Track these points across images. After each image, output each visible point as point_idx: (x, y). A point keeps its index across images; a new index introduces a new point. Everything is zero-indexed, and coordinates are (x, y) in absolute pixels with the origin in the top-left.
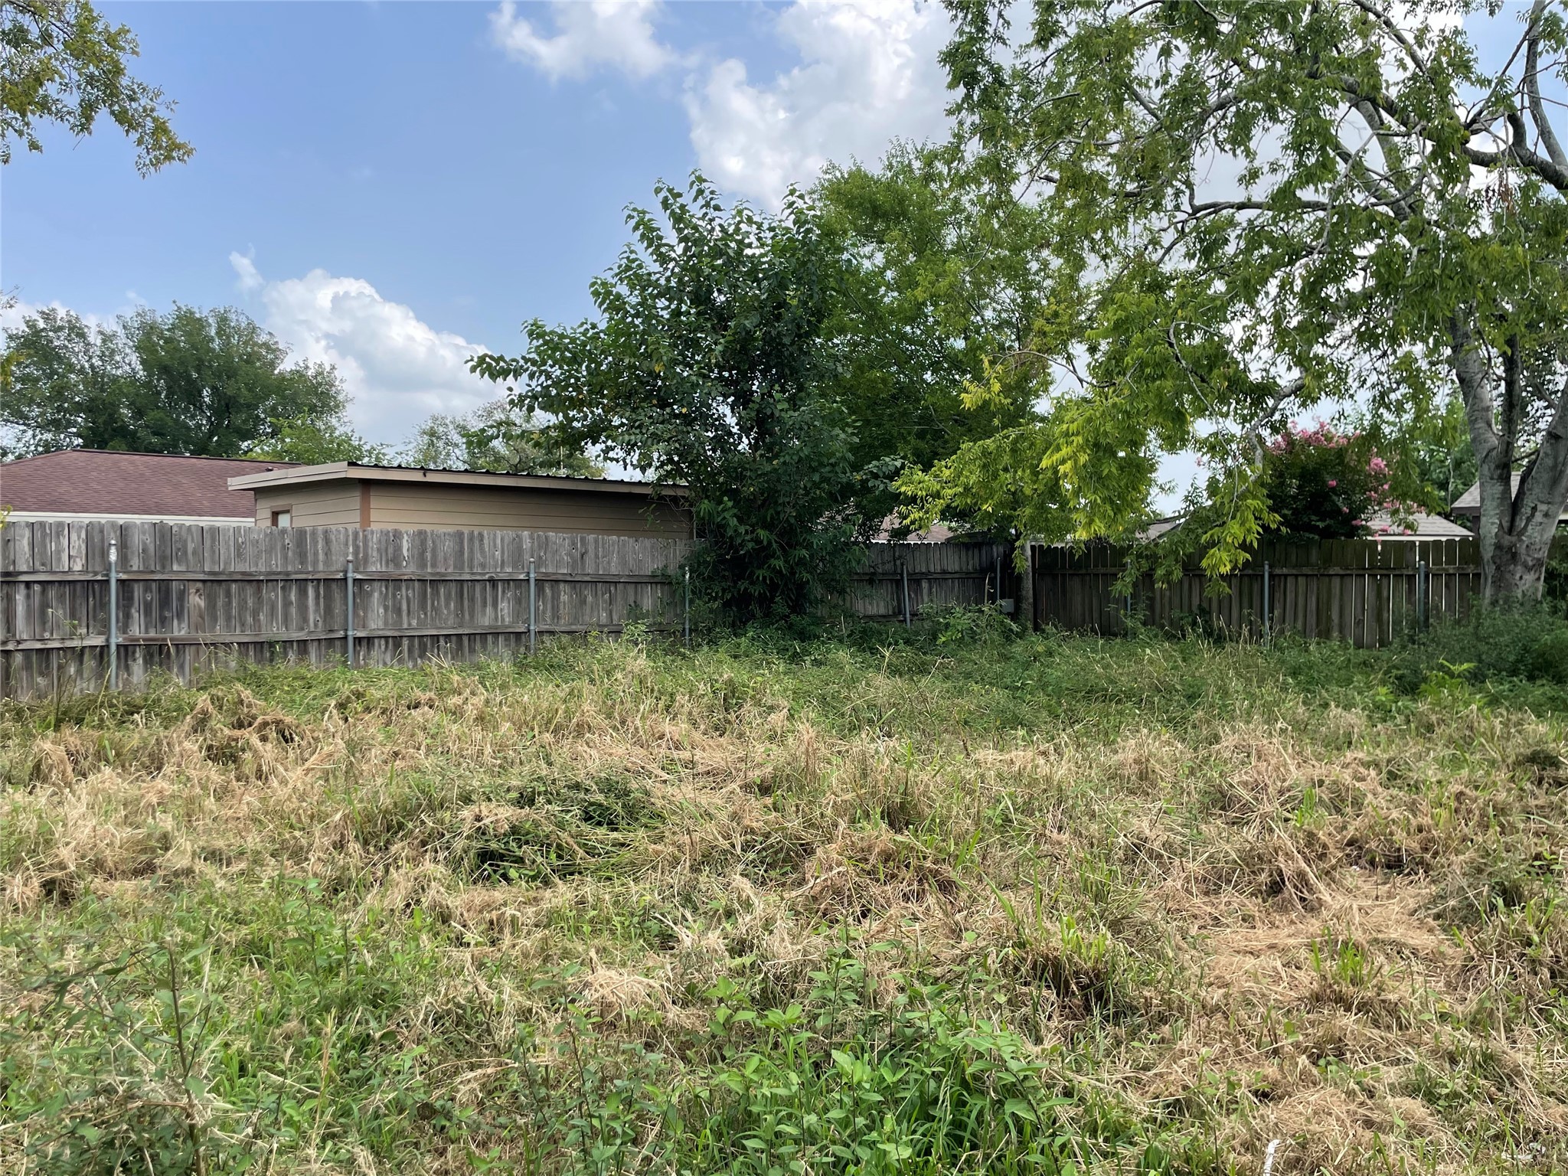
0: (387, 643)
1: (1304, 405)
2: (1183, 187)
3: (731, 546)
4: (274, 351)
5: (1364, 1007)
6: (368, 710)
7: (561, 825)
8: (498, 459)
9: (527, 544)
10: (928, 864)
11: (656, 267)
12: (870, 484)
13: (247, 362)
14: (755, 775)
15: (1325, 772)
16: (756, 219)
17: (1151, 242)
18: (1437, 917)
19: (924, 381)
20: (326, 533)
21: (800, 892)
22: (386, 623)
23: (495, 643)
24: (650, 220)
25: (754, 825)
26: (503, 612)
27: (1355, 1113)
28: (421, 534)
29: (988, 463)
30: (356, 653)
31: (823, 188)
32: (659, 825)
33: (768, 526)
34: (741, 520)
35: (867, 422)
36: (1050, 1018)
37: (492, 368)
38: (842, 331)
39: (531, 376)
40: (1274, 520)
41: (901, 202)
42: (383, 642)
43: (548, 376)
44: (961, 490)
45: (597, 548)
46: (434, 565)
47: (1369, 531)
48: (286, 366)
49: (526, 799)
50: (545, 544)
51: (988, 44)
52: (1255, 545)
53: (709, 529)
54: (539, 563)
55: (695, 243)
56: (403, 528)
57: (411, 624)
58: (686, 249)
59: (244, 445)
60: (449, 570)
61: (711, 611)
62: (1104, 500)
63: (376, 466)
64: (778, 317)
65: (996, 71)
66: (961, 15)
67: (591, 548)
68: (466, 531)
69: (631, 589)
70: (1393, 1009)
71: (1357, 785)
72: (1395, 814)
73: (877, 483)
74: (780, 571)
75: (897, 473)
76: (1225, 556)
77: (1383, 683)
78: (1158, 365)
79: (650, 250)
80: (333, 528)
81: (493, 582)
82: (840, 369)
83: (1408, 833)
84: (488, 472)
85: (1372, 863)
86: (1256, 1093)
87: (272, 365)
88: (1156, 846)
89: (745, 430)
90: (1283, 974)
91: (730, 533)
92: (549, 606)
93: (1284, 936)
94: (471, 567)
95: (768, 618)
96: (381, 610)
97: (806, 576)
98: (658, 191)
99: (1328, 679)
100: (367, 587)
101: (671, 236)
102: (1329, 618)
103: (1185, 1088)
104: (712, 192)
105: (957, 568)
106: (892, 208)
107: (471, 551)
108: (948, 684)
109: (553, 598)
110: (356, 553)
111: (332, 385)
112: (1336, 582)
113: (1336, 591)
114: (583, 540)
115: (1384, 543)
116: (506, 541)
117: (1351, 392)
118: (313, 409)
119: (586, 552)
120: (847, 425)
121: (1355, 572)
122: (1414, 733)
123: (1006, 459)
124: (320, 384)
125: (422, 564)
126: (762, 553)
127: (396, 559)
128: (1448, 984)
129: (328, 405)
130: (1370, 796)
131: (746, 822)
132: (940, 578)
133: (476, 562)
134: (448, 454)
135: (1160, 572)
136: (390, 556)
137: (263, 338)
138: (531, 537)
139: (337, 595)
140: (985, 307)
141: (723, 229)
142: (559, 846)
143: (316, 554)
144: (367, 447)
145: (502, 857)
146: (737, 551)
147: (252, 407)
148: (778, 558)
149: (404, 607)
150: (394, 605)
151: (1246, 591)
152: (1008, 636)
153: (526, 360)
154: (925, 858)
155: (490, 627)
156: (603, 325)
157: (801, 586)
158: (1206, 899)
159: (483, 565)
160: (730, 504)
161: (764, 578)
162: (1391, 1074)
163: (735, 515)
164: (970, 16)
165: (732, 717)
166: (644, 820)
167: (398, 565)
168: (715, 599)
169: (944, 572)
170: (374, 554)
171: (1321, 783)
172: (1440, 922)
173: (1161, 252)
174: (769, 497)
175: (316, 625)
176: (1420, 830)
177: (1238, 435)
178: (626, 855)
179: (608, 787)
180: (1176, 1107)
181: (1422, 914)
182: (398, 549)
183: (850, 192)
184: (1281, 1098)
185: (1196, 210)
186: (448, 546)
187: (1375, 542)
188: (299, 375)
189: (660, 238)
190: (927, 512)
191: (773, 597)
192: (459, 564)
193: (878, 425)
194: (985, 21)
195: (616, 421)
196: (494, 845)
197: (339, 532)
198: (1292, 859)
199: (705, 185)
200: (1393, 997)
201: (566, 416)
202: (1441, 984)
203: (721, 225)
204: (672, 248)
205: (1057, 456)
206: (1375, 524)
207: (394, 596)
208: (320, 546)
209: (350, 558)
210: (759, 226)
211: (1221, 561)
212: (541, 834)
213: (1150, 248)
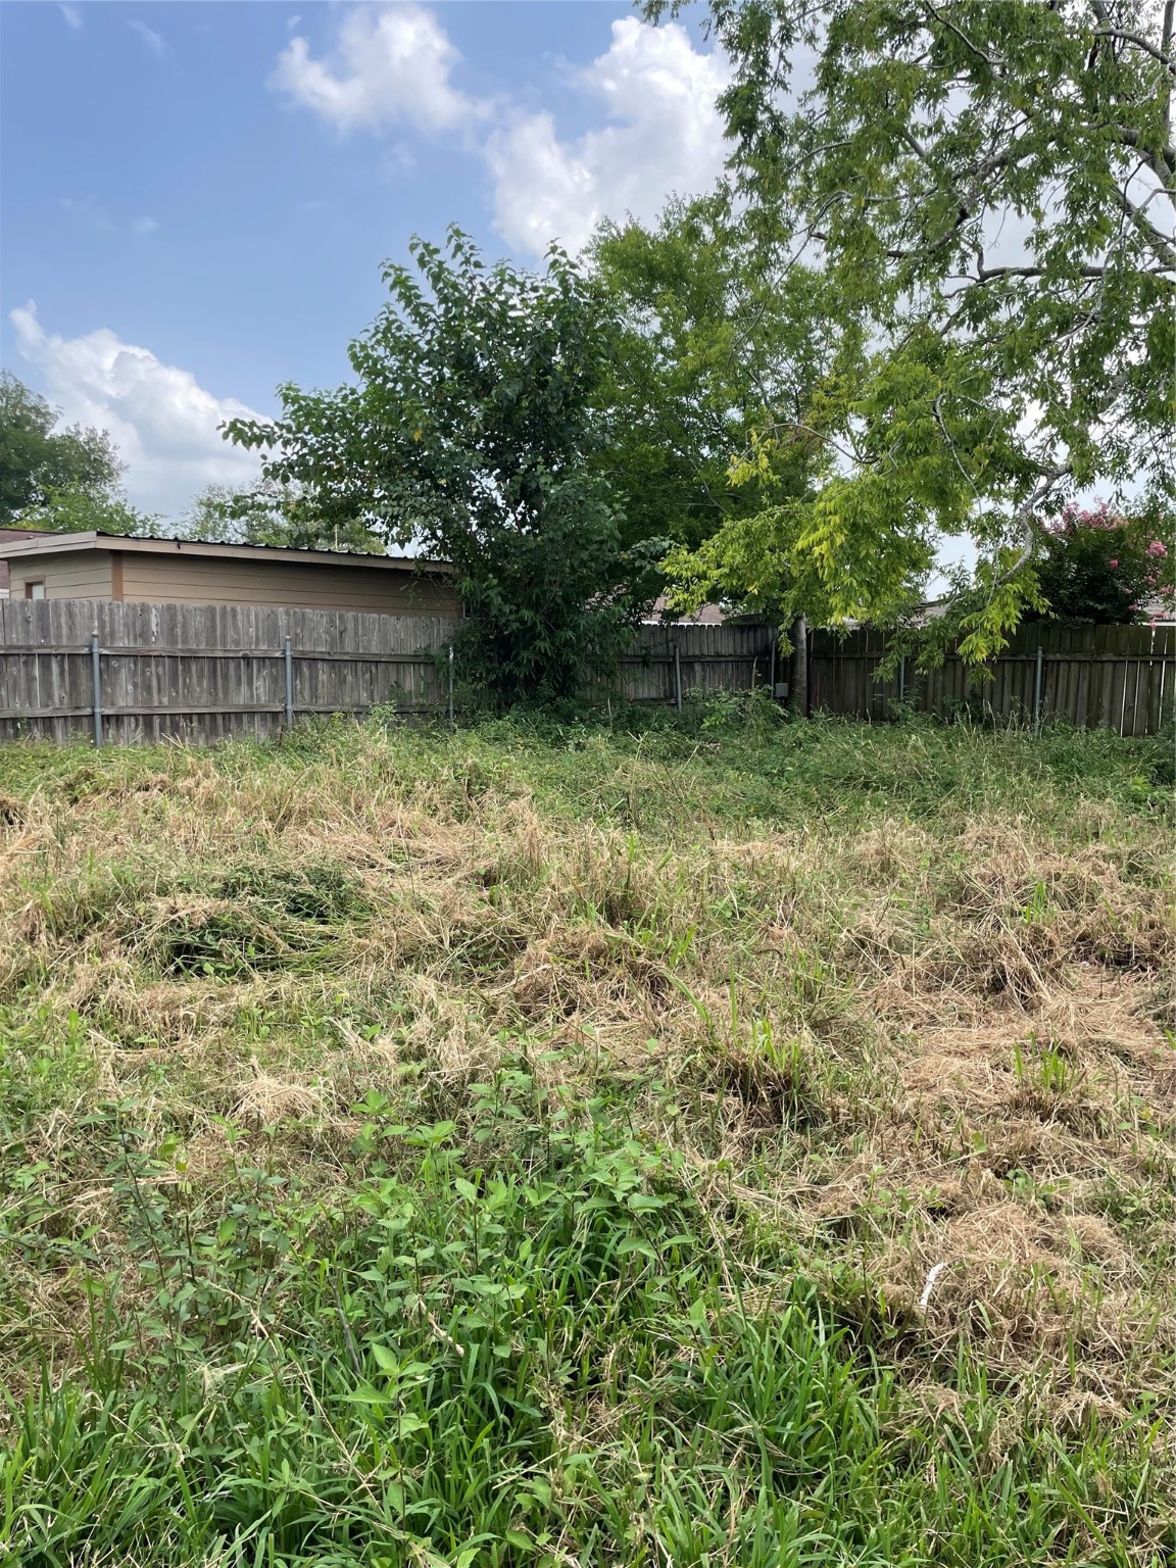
0: (137, 721)
1: (1081, 484)
2: (970, 251)
3: (497, 627)
4: (44, 415)
5: (1062, 1116)
6: (97, 791)
7: (264, 918)
8: (278, 531)
9: (282, 621)
10: (641, 960)
11: (416, 329)
12: (637, 564)
13: (15, 426)
14: (481, 866)
15: (1063, 866)
16: (519, 278)
17: (934, 309)
18: (1158, 1017)
19: (702, 456)
20: (69, 606)
21: (502, 989)
22: (135, 700)
23: (251, 722)
24: (407, 278)
25: (465, 918)
26: (259, 691)
27: (1034, 1231)
28: (170, 608)
29: (752, 541)
30: (105, 731)
31: (599, 246)
32: (371, 917)
33: (535, 606)
34: (505, 600)
35: (637, 499)
36: (732, 1127)
37: (242, 433)
38: (611, 402)
39: (286, 443)
40: (1042, 604)
41: (678, 263)
42: (133, 720)
43: (304, 444)
44: (726, 570)
45: (356, 626)
46: (185, 641)
47: (1145, 617)
48: (56, 431)
49: (229, 890)
50: (302, 621)
51: (768, 89)
52: (1014, 630)
53: (477, 608)
54: (296, 640)
55: (456, 303)
56: (150, 602)
57: (162, 702)
58: (448, 310)
59: (17, 513)
60: (201, 647)
61: (475, 692)
62: (860, 584)
63: (152, 538)
64: (543, 385)
65: (775, 119)
66: (741, 56)
67: (350, 626)
68: (218, 605)
69: (392, 669)
70: (1094, 1117)
71: (1095, 878)
72: (1128, 910)
73: (644, 563)
74: (546, 654)
75: (663, 553)
76: (982, 643)
77: (1143, 772)
78: (921, 439)
79: (408, 310)
80: (77, 601)
81: (247, 659)
82: (608, 441)
83: (1140, 929)
84: (267, 547)
85: (1102, 958)
86: (931, 1211)
87: (42, 429)
88: (882, 942)
89: (513, 504)
90: (990, 1077)
91: (494, 612)
92: (307, 686)
93: (998, 1036)
94: (224, 644)
95: (534, 700)
96: (130, 687)
97: (573, 658)
98: (413, 247)
99: (1090, 767)
100: (114, 663)
101: (429, 296)
102: (1100, 705)
103: (855, 1206)
104: (472, 248)
105: (731, 651)
106: (670, 269)
107: (224, 627)
108: (709, 770)
109: (311, 678)
110: (102, 627)
111: (105, 452)
112: (1109, 668)
113: (1108, 678)
114: (341, 617)
115: (1158, 629)
116: (261, 617)
117: (1130, 472)
118: (85, 477)
119: (345, 630)
120: (617, 501)
121: (1127, 658)
122: (1165, 824)
123: (771, 540)
124: (93, 451)
125: (173, 640)
126: (528, 634)
127: (144, 634)
128: (1158, 1089)
129: (101, 473)
130: (1106, 890)
131: (457, 916)
132: (714, 661)
133: (229, 640)
134: (225, 527)
135: (922, 658)
136: (138, 631)
137: (31, 401)
138: (287, 613)
139: (83, 671)
140: (765, 378)
141: (485, 290)
142: (260, 940)
143: (59, 627)
144: (140, 518)
145: (198, 950)
146: (502, 632)
147: (22, 473)
148: (544, 640)
149: (155, 684)
150: (144, 682)
151: (1018, 676)
152: (777, 721)
153: (281, 427)
154: (638, 954)
155: (245, 706)
156: (362, 390)
157: (568, 668)
158: (927, 996)
159: (237, 643)
160: (495, 581)
161: (529, 661)
162: (1080, 1188)
163: (500, 594)
164: (751, 58)
165: (473, 803)
166: (353, 913)
167: (146, 641)
168: (480, 679)
169: (718, 655)
170: (120, 629)
171: (1058, 877)
172: (1159, 1022)
173: (946, 320)
174: (535, 574)
175: (61, 702)
176: (1152, 926)
177: (1011, 516)
178: (331, 949)
179: (320, 878)
180: (841, 1229)
181: (1142, 1014)
182: (146, 624)
183: (625, 250)
184: (960, 1214)
185: (984, 276)
186: (198, 622)
187: (1149, 629)
188: (70, 441)
189: (418, 297)
190: (692, 594)
191: (539, 679)
192: (211, 641)
193: (651, 502)
194: (766, 63)
195: (378, 493)
196: (188, 939)
197: (83, 605)
198: (1018, 957)
199: (464, 240)
200: (1092, 1105)
201: (324, 486)
202: (1151, 1088)
203: (482, 284)
204: (430, 307)
205: (814, 537)
206: (1153, 609)
207: (143, 673)
208: (63, 620)
209: (95, 632)
210: (523, 285)
211: (978, 648)
212: (240, 926)
213: (934, 316)
